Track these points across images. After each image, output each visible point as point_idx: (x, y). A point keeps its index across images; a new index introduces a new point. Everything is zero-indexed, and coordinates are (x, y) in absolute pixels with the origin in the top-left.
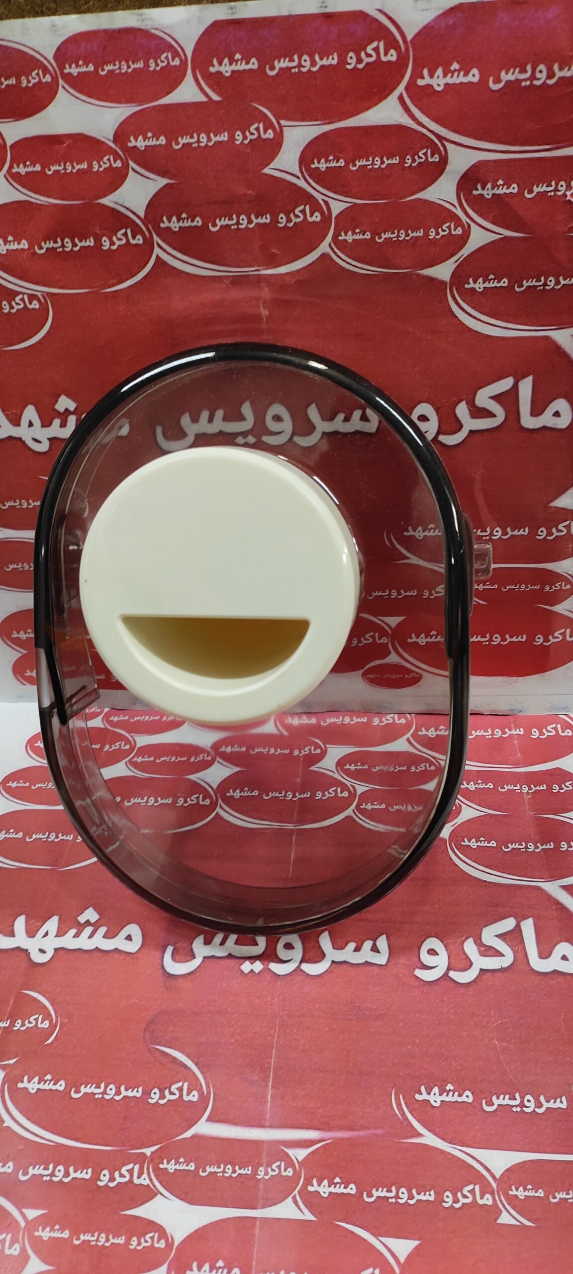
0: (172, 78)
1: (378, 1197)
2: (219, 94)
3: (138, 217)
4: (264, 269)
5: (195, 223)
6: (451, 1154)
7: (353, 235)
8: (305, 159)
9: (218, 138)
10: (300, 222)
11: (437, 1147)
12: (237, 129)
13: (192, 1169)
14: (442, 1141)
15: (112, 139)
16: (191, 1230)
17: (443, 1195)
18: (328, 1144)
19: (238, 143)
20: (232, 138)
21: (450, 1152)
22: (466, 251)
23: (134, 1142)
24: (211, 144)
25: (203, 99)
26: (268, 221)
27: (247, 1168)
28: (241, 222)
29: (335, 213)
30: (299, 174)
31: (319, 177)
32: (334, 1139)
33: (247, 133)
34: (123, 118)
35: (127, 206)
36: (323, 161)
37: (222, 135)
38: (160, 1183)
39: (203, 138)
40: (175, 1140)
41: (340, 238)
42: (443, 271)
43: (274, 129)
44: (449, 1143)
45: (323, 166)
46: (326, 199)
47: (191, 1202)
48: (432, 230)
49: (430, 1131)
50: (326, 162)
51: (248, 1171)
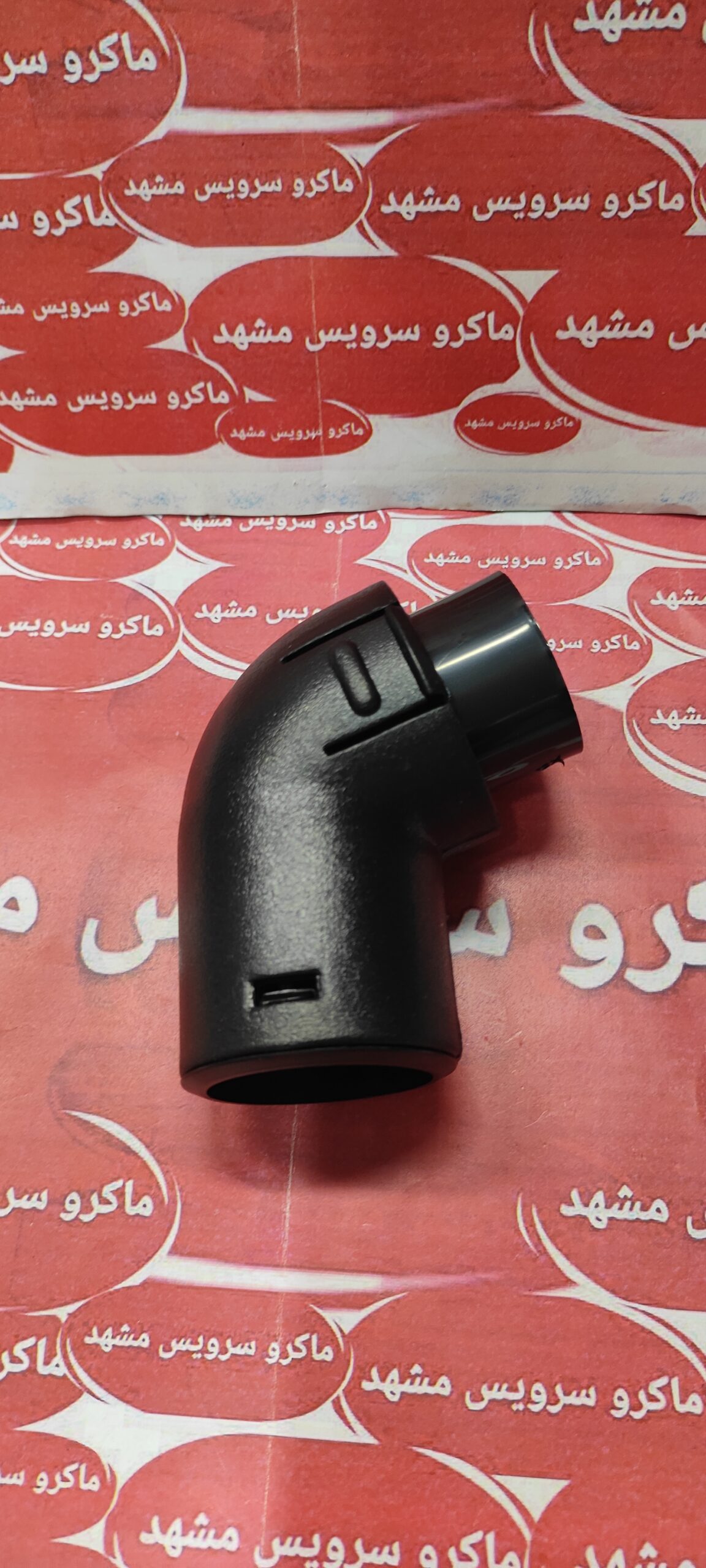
1: (491, 1401)
6: (627, 1320)
11: (602, 1305)
13: (146, 1344)
14: (611, 1295)
16: (148, 1459)
17: (613, 1396)
18: (398, 1300)
21: (625, 1315)
23: (33, 1298)
27: (247, 1344)
32: (411, 1290)
38: (87, 1371)
40: (111, 1290)
44: (624, 1299)
47: (145, 1408)
49: (588, 1275)
51: (248, 1350)
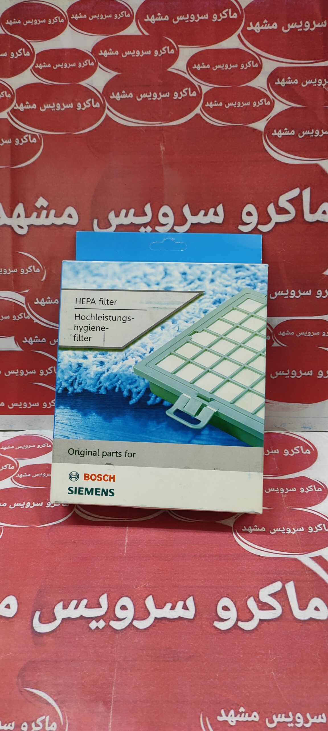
0: (125, 23)
2: (148, 32)
3: (99, 92)
4: (164, 123)
5: (129, 96)
7: (213, 104)
8: (190, 64)
9: (146, 53)
10: (185, 97)
12: (156, 49)
15: (91, 51)
19: (156, 56)
20: (153, 53)
22: (272, 114)
24: (141, 56)
25: (140, 34)
26: (168, 96)
28: (154, 96)
29: (204, 92)
30: (186, 72)
31: (196, 73)
33: (161, 51)
34: (97, 41)
35: (94, 86)
36: (199, 65)
37: (148, 52)
39: (138, 52)
41: (206, 105)
42: (260, 125)
43: (175, 49)
45: (199, 67)
46: (200, 84)
48: (255, 102)
50: (200, 66)
